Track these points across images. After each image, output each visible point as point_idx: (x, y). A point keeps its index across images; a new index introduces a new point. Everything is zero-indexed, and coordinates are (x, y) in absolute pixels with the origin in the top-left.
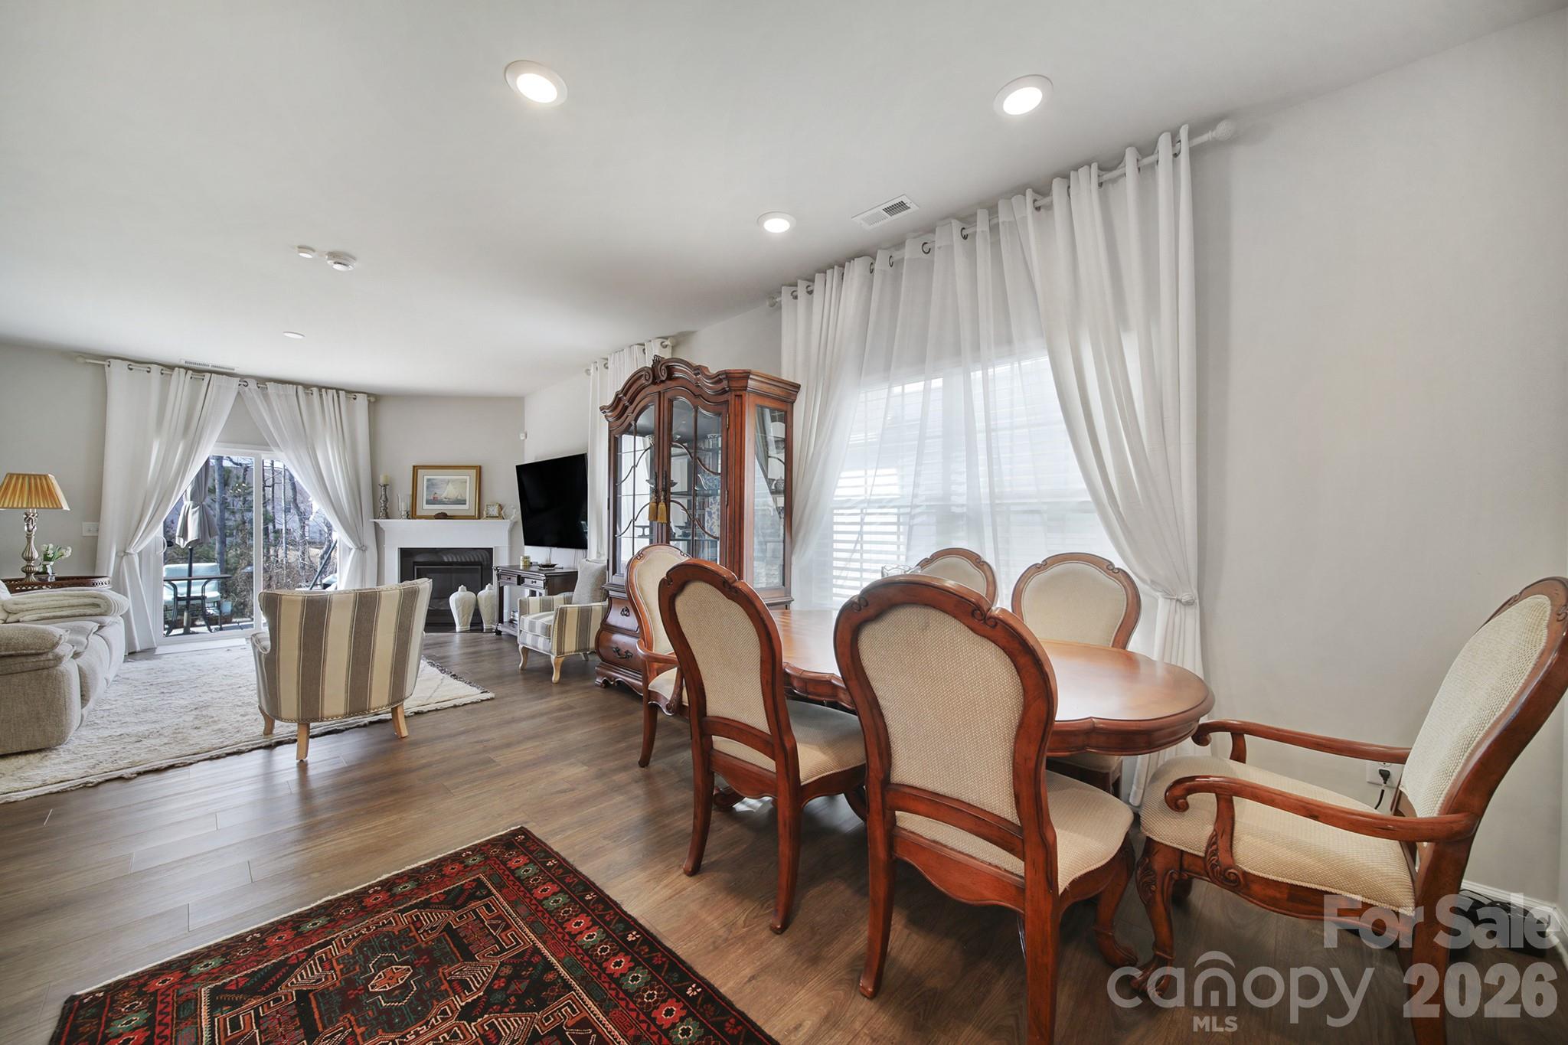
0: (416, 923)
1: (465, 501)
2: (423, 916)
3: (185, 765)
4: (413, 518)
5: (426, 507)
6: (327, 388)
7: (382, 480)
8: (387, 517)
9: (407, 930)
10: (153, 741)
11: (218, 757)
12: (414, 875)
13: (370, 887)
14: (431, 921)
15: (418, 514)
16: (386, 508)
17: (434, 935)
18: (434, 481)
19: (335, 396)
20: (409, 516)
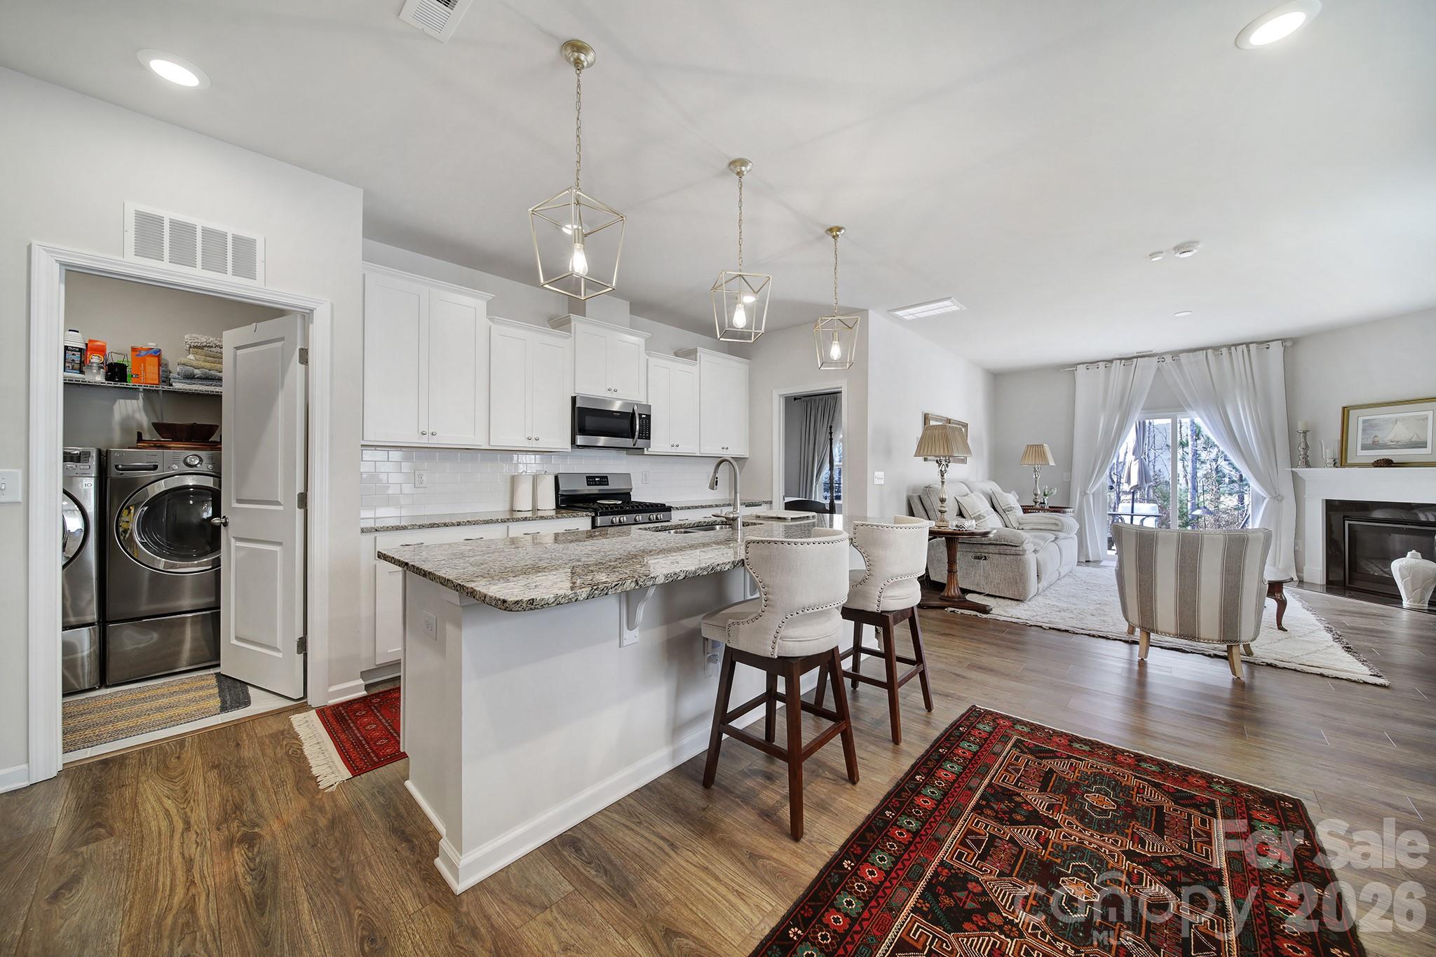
0: (1140, 790)
1: (1426, 443)
2: (1148, 789)
3: (1074, 633)
4: (1342, 466)
5: (1361, 452)
6: (1236, 345)
7: (1301, 427)
8: (1308, 465)
9: (1131, 788)
10: (1066, 614)
11: (1094, 636)
12: (1164, 766)
13: (1128, 751)
14: (1151, 795)
15: (1349, 462)
16: (1306, 456)
17: (1146, 804)
18: (1374, 422)
19: (1245, 351)
20: (1338, 464)
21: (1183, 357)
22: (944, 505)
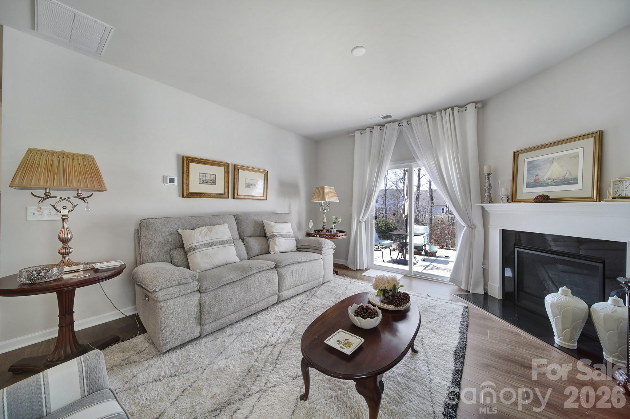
1: (576, 179)
4: (513, 201)
5: (526, 190)
6: (445, 109)
7: (486, 171)
8: (491, 201)
15: (518, 198)
16: (490, 194)
18: (536, 163)
19: (451, 114)
20: (510, 201)
21: (413, 121)
22: (66, 246)
